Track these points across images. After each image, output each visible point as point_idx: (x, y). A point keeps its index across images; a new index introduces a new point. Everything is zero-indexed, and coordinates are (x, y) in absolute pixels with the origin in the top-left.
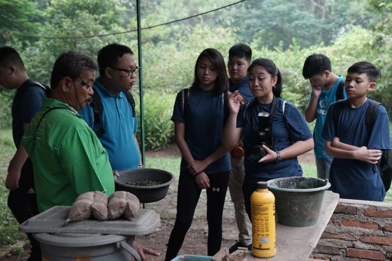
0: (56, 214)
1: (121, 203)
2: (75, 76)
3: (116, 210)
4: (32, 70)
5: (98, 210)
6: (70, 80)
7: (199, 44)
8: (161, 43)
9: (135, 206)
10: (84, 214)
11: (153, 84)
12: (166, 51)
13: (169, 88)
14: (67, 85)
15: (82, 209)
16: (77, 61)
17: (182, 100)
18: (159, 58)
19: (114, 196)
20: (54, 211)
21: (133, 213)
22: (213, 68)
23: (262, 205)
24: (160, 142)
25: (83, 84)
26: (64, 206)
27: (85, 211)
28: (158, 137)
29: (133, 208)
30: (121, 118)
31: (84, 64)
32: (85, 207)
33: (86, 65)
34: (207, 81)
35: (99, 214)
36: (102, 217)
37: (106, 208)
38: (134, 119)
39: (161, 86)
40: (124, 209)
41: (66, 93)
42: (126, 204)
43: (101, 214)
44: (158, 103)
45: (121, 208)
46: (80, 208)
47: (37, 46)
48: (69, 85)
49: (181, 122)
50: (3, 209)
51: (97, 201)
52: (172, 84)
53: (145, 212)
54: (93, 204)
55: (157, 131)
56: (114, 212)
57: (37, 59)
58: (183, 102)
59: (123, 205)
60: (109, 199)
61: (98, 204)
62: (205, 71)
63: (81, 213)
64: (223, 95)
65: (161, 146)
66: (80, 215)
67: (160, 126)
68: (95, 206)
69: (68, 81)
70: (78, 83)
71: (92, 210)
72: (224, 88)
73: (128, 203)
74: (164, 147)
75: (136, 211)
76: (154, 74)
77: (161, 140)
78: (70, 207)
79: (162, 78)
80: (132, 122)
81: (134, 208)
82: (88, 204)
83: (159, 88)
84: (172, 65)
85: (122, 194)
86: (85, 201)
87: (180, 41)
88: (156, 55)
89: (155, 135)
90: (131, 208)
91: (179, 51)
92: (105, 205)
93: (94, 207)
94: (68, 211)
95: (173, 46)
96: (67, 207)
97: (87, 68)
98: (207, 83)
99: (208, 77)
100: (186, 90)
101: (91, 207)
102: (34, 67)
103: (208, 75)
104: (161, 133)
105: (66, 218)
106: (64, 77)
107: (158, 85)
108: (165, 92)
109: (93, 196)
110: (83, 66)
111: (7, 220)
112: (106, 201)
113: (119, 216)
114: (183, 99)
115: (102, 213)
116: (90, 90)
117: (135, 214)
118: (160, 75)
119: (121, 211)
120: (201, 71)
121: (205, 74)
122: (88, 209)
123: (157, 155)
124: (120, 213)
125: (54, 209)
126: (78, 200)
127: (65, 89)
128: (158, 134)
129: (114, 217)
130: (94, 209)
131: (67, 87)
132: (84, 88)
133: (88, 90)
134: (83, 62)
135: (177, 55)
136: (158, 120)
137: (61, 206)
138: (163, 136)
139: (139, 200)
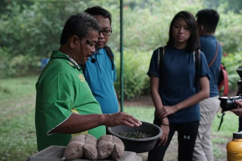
0: (52, 152)
1: (109, 146)
2: (82, 35)
3: (105, 152)
4: (28, 30)
5: (89, 151)
6: (78, 38)
7: (171, 9)
8: (136, 8)
9: (121, 148)
10: (78, 153)
11: (129, 43)
12: (142, 14)
13: (143, 46)
14: (74, 42)
15: (76, 149)
16: (84, 22)
17: (158, 58)
18: (135, 21)
19: (102, 139)
20: (51, 150)
21: (120, 154)
22: (187, 27)
23: (237, 154)
24: (134, 93)
25: (88, 42)
26: (59, 146)
27: (79, 151)
28: (133, 90)
29: (119, 150)
30: (102, 72)
31: (89, 25)
32: (78, 148)
33: (92, 26)
34: (181, 39)
35: (90, 154)
36: (93, 157)
37: (96, 149)
38: (113, 72)
39: (137, 45)
40: (112, 150)
41: (73, 48)
42: (113, 146)
43: (92, 155)
44: (133, 59)
45: (109, 149)
46: (74, 148)
47: (33, 9)
48: (76, 42)
49: (157, 76)
50: (2, 147)
51: (88, 143)
52: (145, 43)
53: (129, 154)
54: (85, 144)
55: (132, 84)
56: (103, 153)
57: (32, 20)
58: (159, 59)
59: (111, 147)
60: (98, 142)
61: (89, 145)
62: (180, 30)
63: (75, 152)
64: (194, 53)
65: (136, 97)
66: (74, 154)
67: (135, 80)
68: (86, 146)
69: (75, 39)
70: (84, 42)
71: (84, 150)
72: (196, 46)
73: (115, 146)
74: (138, 98)
75: (122, 153)
76: (130, 34)
77: (135, 91)
78: (64, 147)
79: (137, 38)
80: (111, 75)
81: (121, 150)
82: (81, 145)
83: (134, 47)
84: (146, 27)
85: (109, 137)
86: (78, 142)
87: (154, 6)
88: (132, 18)
89: (130, 87)
90: (118, 150)
91: (152, 14)
92: (95, 146)
93: (86, 148)
94: (64, 150)
95: (147, 11)
96: (62, 147)
97: (92, 28)
98: (182, 41)
99: (183, 35)
100: (161, 49)
101: (83, 148)
102: (30, 27)
103: (182, 34)
104: (135, 86)
105: (62, 156)
106: (73, 36)
107: (133, 44)
108: (140, 50)
109: (84, 138)
110: (89, 26)
111: (6, 156)
112: (95, 143)
113: (107, 156)
114: (159, 56)
115: (92, 153)
116: (92, 48)
117: (121, 155)
118: (136, 36)
119: (109, 153)
120: (176, 30)
121: (180, 33)
122: (81, 149)
123: (132, 105)
124: (108, 154)
125: (51, 148)
126: (72, 141)
127: (72, 45)
128: (133, 86)
129: (103, 157)
130: (86, 150)
131: (74, 44)
132: (89, 46)
133: (91, 48)
134: (89, 23)
135: (151, 18)
136: (134, 74)
137: (57, 146)
138: (137, 88)
139: (124, 143)
